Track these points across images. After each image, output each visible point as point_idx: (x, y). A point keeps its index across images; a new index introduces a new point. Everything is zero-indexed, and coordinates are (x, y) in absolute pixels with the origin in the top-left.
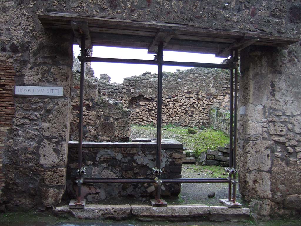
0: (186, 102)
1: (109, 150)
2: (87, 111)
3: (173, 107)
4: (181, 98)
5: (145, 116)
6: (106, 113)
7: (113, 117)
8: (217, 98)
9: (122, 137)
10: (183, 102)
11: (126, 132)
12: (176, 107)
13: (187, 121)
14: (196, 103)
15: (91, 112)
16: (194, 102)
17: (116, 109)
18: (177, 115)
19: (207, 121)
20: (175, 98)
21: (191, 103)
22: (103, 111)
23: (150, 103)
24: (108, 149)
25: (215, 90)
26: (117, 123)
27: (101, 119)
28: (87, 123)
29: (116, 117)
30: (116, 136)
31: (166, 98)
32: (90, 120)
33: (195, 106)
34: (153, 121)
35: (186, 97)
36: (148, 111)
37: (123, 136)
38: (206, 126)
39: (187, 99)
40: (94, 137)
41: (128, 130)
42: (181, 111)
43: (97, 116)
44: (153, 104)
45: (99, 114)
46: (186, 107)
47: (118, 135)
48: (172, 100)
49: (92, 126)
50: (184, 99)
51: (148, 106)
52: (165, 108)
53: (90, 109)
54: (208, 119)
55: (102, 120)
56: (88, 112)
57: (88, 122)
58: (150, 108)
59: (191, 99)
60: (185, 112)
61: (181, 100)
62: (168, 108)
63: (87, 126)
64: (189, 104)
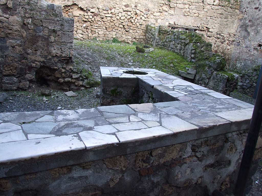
0: (123, 16)
1: (87, 169)
2: (5, 15)
3: (110, 20)
4: (118, 11)
5: (80, 28)
6: (37, 21)
7: (48, 28)
8: (154, 15)
9: (63, 57)
10: (120, 16)
11: (69, 50)
12: (113, 21)
13: (124, 37)
14: (134, 18)
15: (10, 16)
16: (131, 17)
17: (52, 15)
18: (114, 30)
19: (143, 38)
20: (113, 11)
21: (129, 17)
22: (31, 18)
23: (86, 14)
24: (84, 168)
25: (153, 6)
26: (55, 37)
27: (30, 29)
28: (6, 34)
29: (53, 28)
30: (54, 55)
31: (103, 10)
32: (11, 30)
33: (133, 21)
34: (88, 34)
35: (124, 10)
36: (83, 23)
37: (64, 55)
38: (142, 42)
39: (125, 12)
40: (20, 56)
41: (70, 47)
42: (118, 26)
43: (22, 24)
44: (89, 16)
45: (25, 22)
46: (123, 21)
47: (57, 54)
48: (109, 13)
49: (16, 39)
50: (121, 13)
51: (83, 17)
52: (101, 21)
53: (9, 12)
54: (144, 36)
55: (31, 31)
56: (7, 17)
57: (8, 33)
58: (85, 20)
59: (129, 13)
60: (122, 26)
61: (118, 14)
62: (104, 21)
63: (6, 39)
64: (127, 18)
